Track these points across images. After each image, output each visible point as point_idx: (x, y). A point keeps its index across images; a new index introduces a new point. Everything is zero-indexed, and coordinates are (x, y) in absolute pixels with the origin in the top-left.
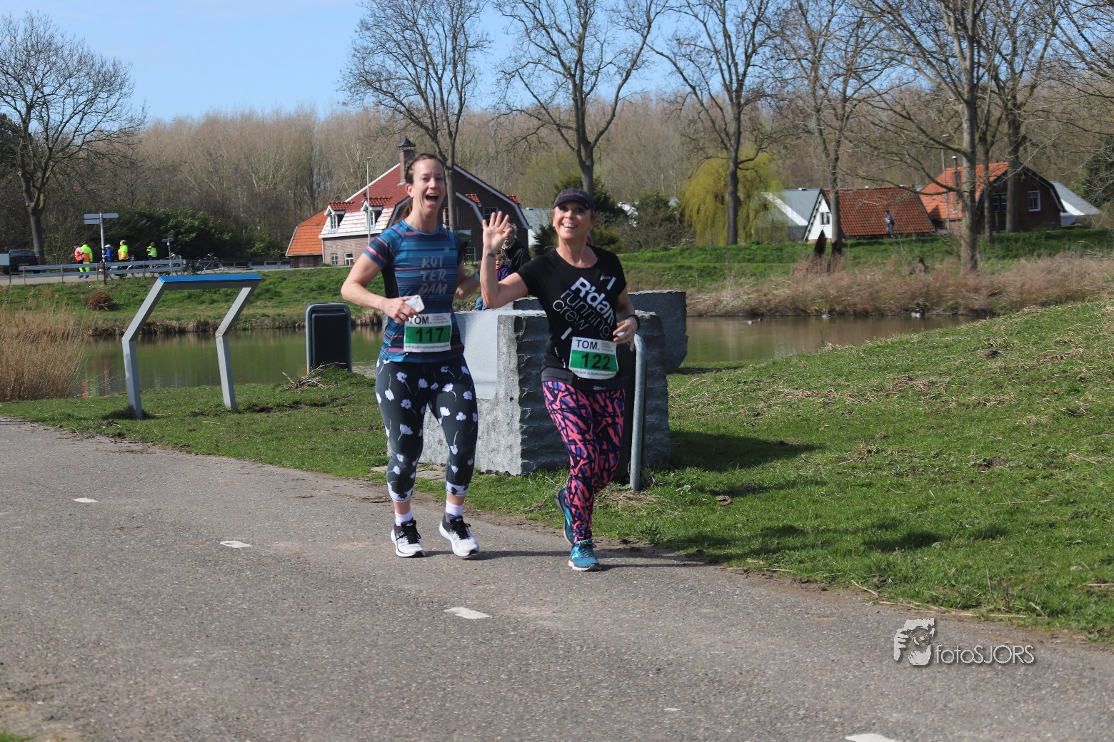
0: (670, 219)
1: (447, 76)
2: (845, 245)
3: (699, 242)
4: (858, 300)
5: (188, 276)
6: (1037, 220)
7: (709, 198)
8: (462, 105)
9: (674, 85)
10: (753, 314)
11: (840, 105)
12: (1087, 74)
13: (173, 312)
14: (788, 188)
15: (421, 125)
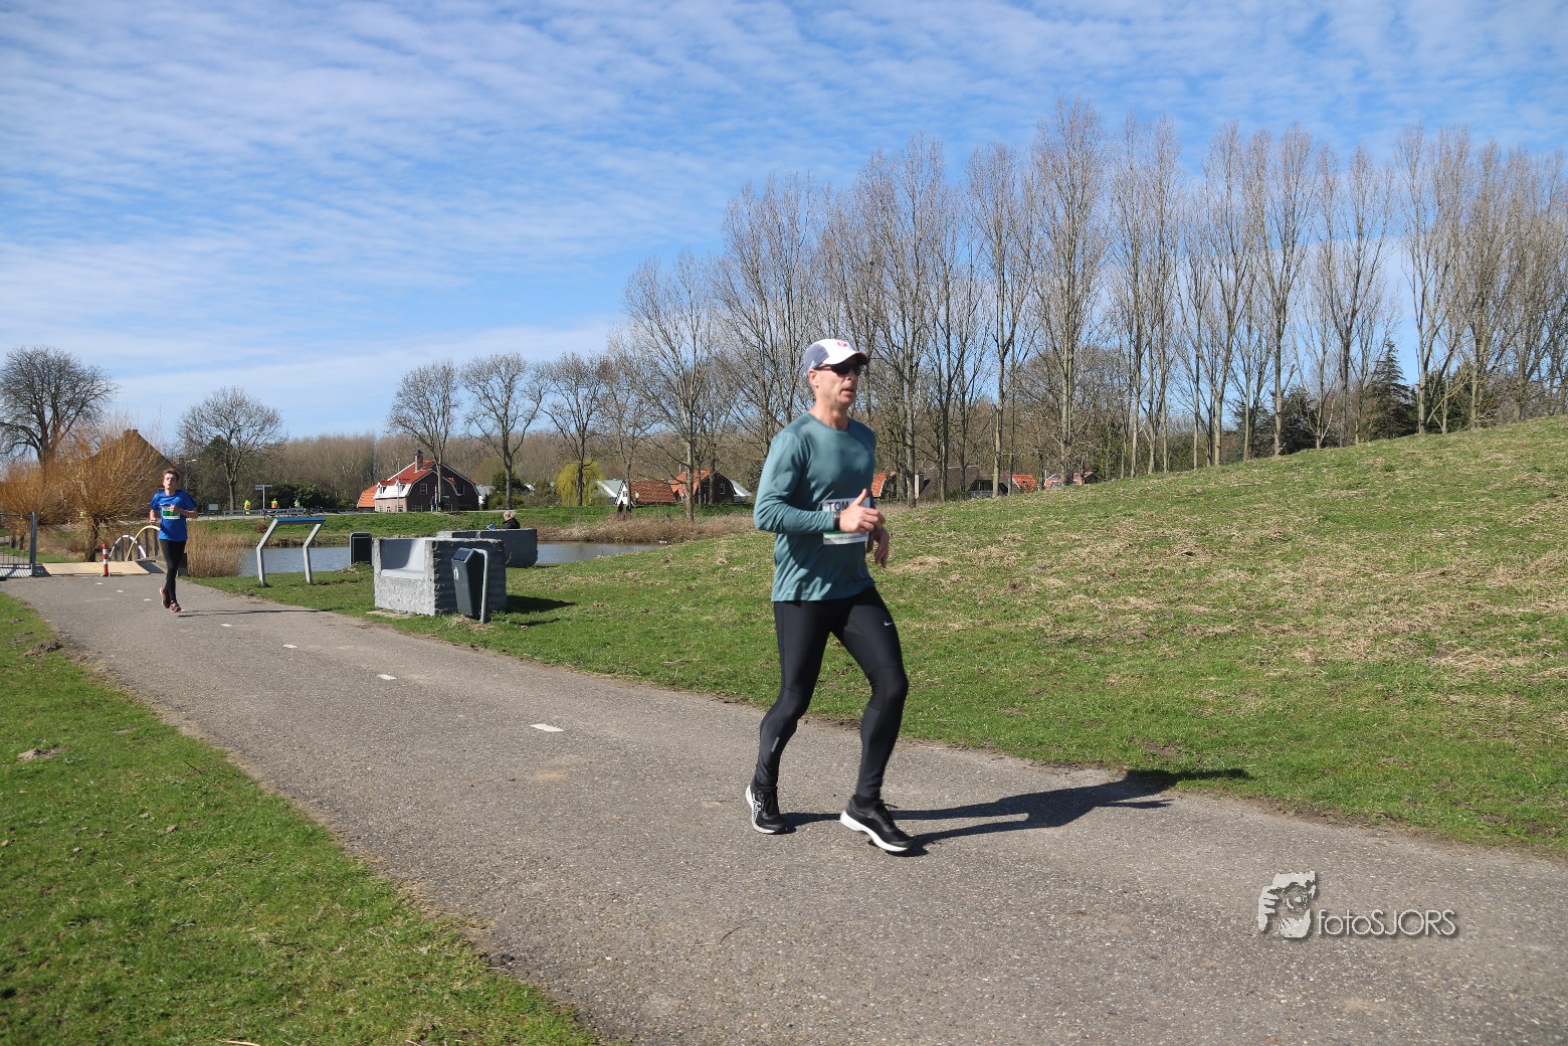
0: (549, 493)
1: (440, 420)
2: (633, 507)
3: (564, 504)
4: (638, 534)
5: (304, 517)
6: (723, 497)
7: (569, 484)
8: (447, 432)
9: (553, 428)
10: (588, 540)
11: (631, 441)
12: (744, 431)
13: (298, 535)
14: (609, 479)
15: (424, 442)
